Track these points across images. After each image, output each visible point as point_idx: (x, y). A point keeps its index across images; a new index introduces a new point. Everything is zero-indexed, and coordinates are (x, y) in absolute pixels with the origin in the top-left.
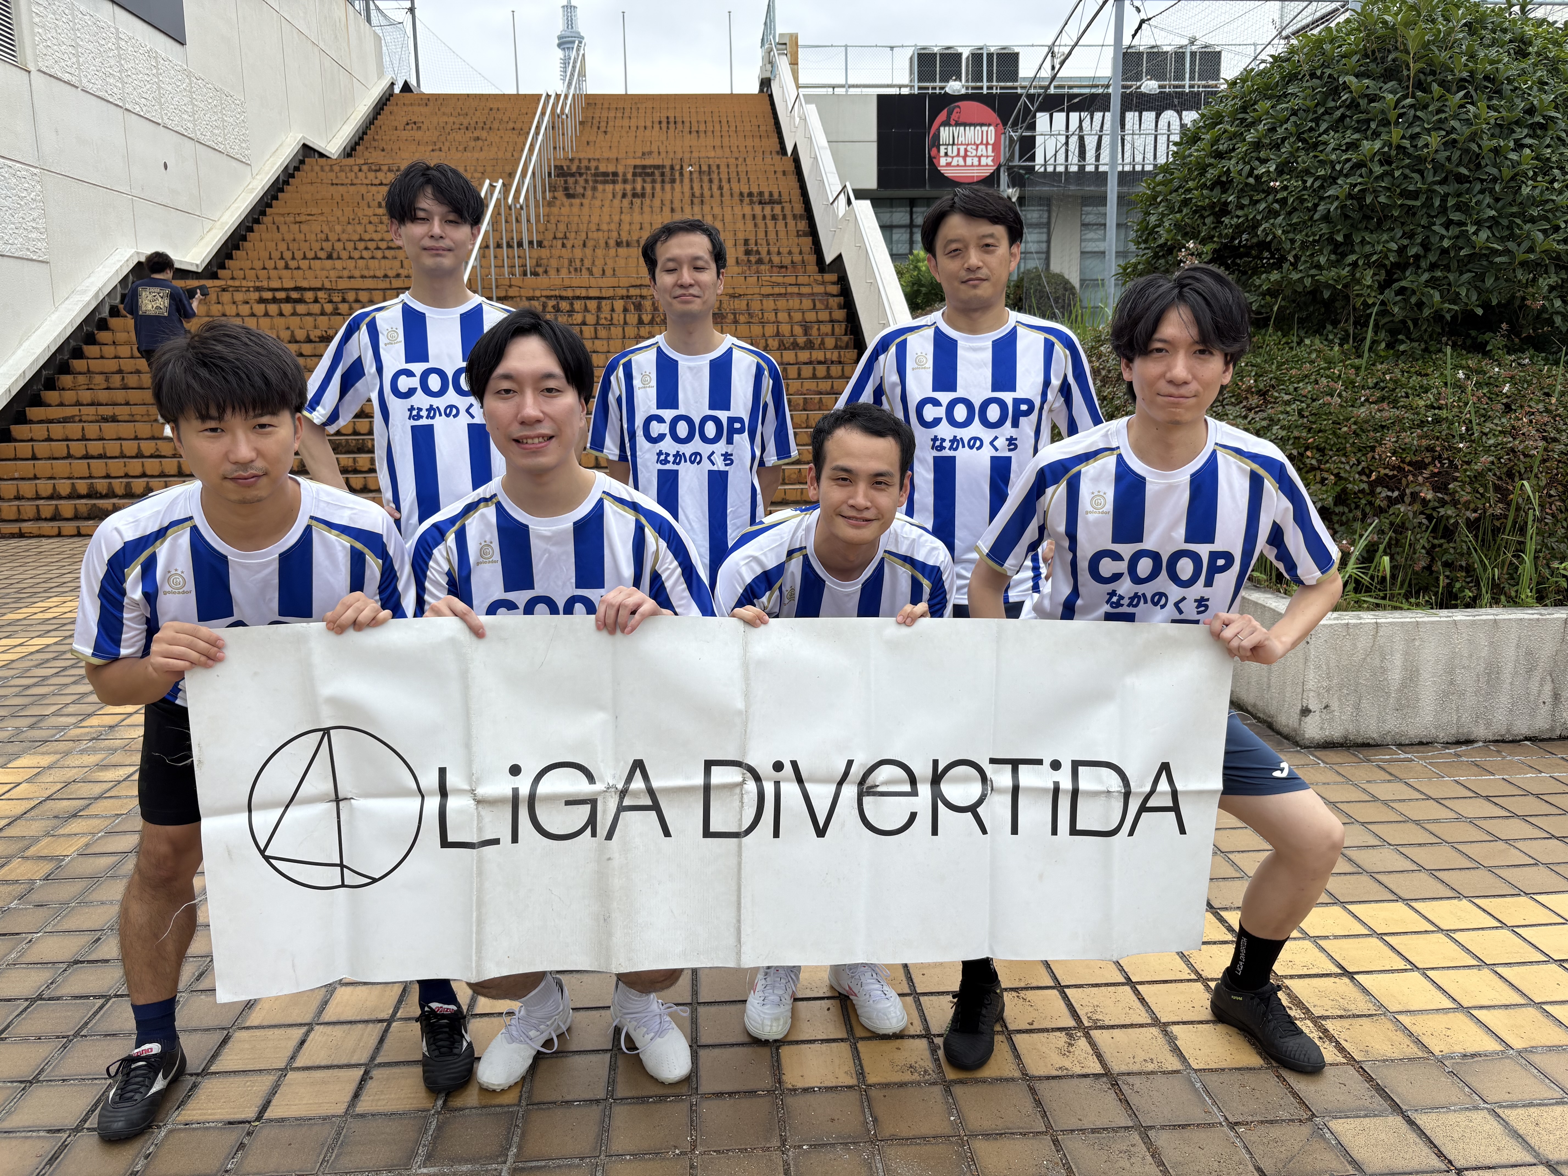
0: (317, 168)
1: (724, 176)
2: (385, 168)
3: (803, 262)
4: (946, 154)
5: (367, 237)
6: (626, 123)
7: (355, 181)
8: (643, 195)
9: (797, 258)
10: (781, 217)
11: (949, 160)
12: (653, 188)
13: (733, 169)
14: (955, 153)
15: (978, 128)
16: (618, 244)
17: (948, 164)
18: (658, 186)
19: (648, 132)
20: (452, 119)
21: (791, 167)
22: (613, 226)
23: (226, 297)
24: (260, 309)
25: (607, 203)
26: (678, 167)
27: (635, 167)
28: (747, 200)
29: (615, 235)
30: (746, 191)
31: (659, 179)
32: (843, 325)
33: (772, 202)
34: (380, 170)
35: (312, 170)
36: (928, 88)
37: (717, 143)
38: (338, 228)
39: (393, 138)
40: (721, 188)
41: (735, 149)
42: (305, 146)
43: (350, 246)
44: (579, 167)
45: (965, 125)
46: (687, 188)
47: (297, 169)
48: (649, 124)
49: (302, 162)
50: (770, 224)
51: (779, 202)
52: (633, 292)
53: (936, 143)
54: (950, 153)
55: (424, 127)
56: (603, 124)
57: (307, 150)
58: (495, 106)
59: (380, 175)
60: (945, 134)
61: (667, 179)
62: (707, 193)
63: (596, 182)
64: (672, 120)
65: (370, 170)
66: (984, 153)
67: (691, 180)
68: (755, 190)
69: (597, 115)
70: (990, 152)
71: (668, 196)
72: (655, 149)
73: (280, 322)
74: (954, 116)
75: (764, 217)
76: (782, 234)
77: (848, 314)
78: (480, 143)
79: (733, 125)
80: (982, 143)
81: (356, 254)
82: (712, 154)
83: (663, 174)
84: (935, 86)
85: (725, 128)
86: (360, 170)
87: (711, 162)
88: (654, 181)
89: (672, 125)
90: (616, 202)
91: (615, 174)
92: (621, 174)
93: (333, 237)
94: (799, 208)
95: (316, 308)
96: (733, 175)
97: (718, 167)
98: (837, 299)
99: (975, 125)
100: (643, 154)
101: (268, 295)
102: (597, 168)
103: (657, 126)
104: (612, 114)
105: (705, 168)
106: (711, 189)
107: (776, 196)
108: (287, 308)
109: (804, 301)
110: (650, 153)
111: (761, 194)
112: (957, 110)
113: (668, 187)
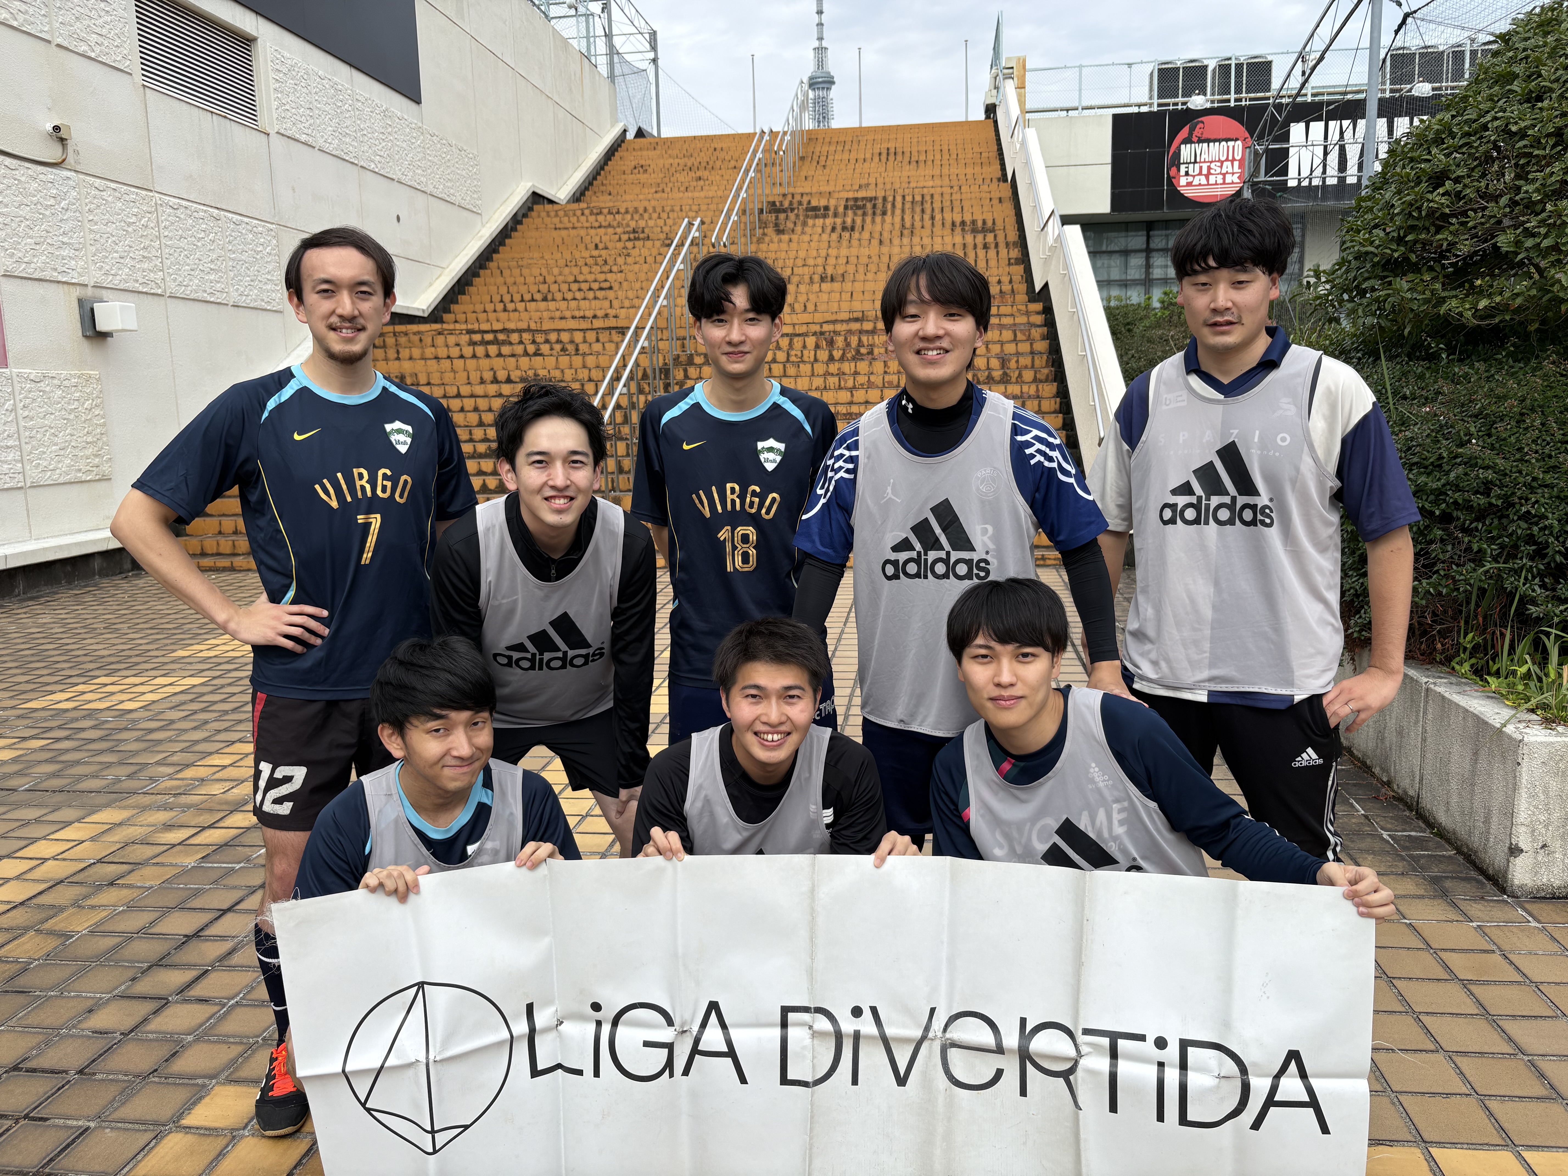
0: (543, 214)
1: (937, 205)
2: (605, 211)
3: (1013, 291)
4: (1187, 174)
5: (581, 278)
6: (846, 156)
7: (577, 225)
8: (853, 229)
9: (1006, 287)
10: (993, 246)
11: (1190, 179)
12: (864, 221)
13: (947, 197)
14: (1197, 171)
15: (1224, 143)
16: (823, 279)
17: (1189, 184)
18: (868, 219)
19: (867, 165)
20: (677, 161)
21: (1008, 193)
22: (820, 261)
23: (440, 340)
24: (468, 351)
25: (816, 238)
26: (890, 199)
27: (847, 200)
28: (958, 229)
29: (820, 270)
30: (958, 219)
31: (870, 212)
32: (1045, 357)
33: (984, 230)
34: (601, 213)
35: (539, 216)
36: (1168, 105)
37: (937, 172)
38: (556, 271)
39: (620, 182)
40: (933, 218)
41: (953, 177)
42: (534, 194)
43: (564, 287)
44: (791, 203)
45: (1208, 141)
46: (898, 219)
47: (525, 216)
48: (868, 156)
49: (531, 209)
50: (981, 253)
51: (993, 230)
52: (826, 327)
53: (1176, 161)
54: (1191, 172)
55: (650, 170)
56: (823, 159)
57: (536, 198)
58: (718, 146)
59: (601, 218)
60: (1186, 152)
61: (878, 212)
62: (918, 224)
63: (807, 216)
64: (892, 151)
65: (592, 213)
66: (1230, 170)
67: (903, 211)
68: (968, 218)
69: (818, 149)
70: (1236, 169)
71: (878, 228)
72: (872, 181)
73: (485, 363)
74: (1197, 132)
75: (975, 246)
76: (993, 263)
77: (1050, 345)
78: (701, 183)
79: (954, 153)
80: (1227, 160)
81: (569, 296)
82: (931, 183)
83: (874, 206)
84: (1178, 102)
85: (946, 156)
86: (583, 214)
87: (925, 191)
88: (864, 214)
89: (892, 157)
90: (825, 237)
91: (826, 208)
92: (832, 209)
93: (550, 279)
94: (1013, 236)
95: (519, 349)
96: (947, 204)
97: (932, 196)
98: (1039, 330)
99: (1220, 141)
100: (860, 186)
101: (477, 337)
102: (809, 202)
103: (876, 159)
104: (832, 148)
105: (918, 198)
106: (922, 219)
107: (989, 223)
108: (493, 349)
109: (1004, 332)
110: (868, 185)
111: (974, 222)
112: (1201, 125)
113: (878, 219)
